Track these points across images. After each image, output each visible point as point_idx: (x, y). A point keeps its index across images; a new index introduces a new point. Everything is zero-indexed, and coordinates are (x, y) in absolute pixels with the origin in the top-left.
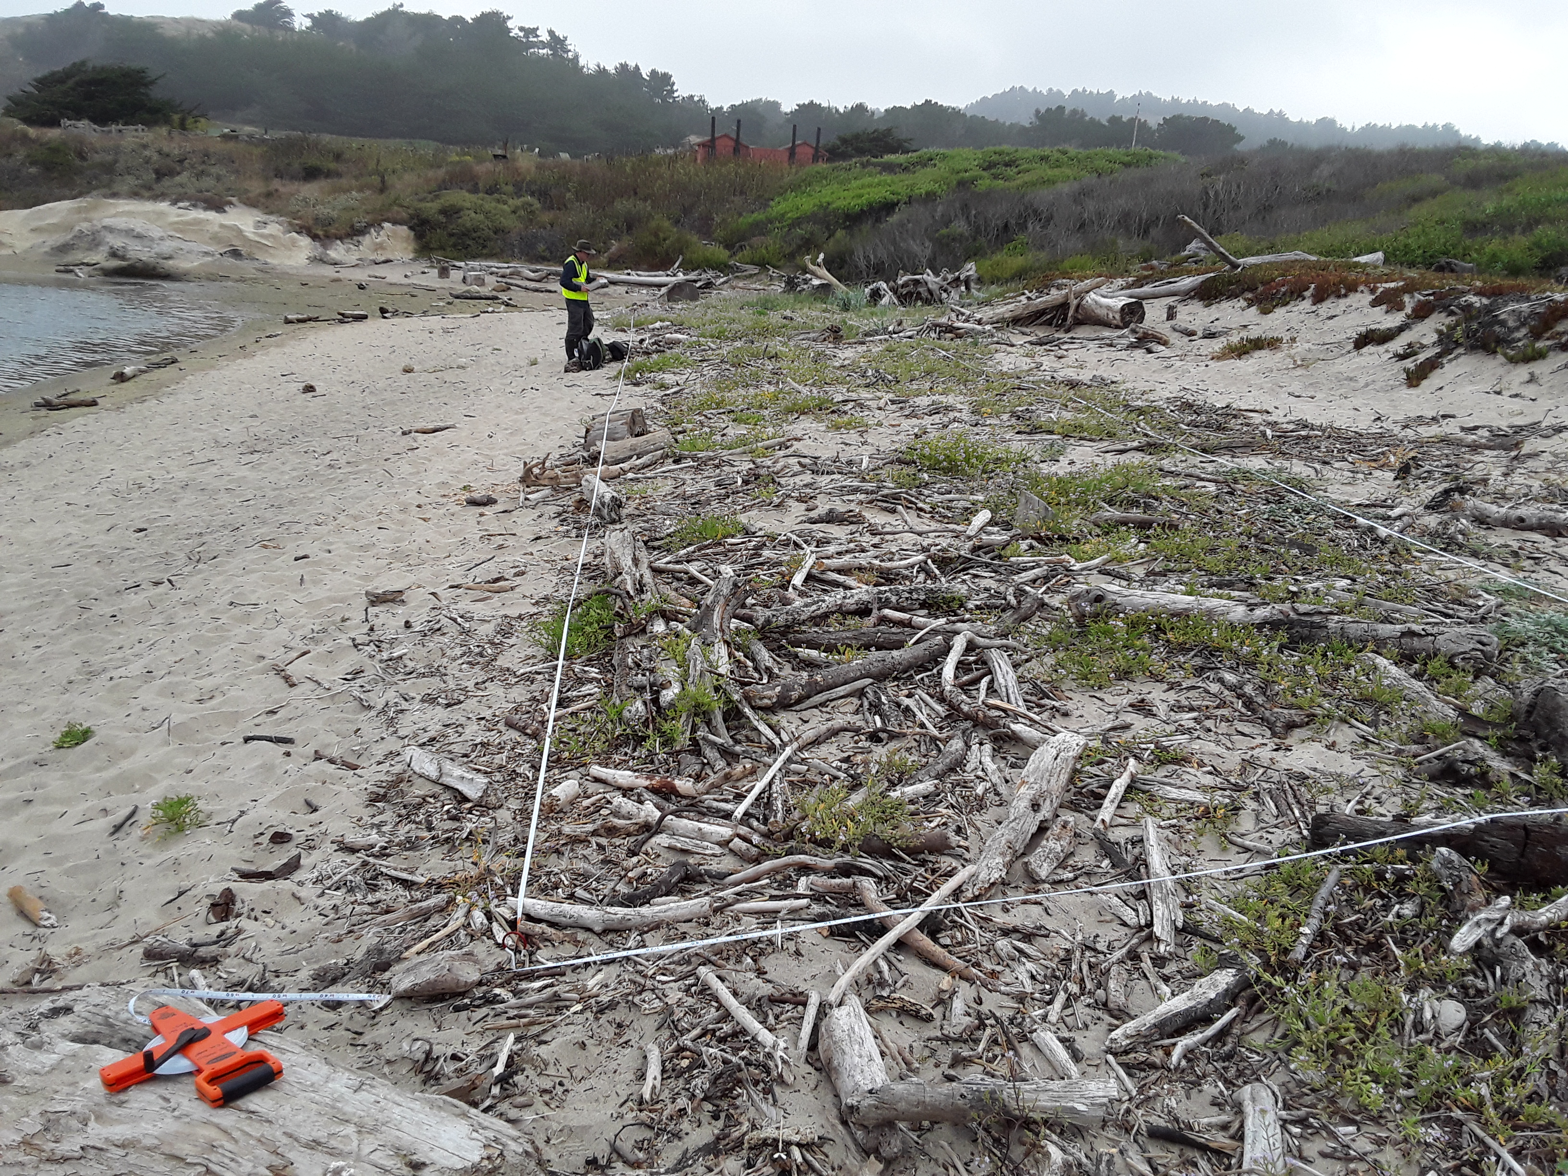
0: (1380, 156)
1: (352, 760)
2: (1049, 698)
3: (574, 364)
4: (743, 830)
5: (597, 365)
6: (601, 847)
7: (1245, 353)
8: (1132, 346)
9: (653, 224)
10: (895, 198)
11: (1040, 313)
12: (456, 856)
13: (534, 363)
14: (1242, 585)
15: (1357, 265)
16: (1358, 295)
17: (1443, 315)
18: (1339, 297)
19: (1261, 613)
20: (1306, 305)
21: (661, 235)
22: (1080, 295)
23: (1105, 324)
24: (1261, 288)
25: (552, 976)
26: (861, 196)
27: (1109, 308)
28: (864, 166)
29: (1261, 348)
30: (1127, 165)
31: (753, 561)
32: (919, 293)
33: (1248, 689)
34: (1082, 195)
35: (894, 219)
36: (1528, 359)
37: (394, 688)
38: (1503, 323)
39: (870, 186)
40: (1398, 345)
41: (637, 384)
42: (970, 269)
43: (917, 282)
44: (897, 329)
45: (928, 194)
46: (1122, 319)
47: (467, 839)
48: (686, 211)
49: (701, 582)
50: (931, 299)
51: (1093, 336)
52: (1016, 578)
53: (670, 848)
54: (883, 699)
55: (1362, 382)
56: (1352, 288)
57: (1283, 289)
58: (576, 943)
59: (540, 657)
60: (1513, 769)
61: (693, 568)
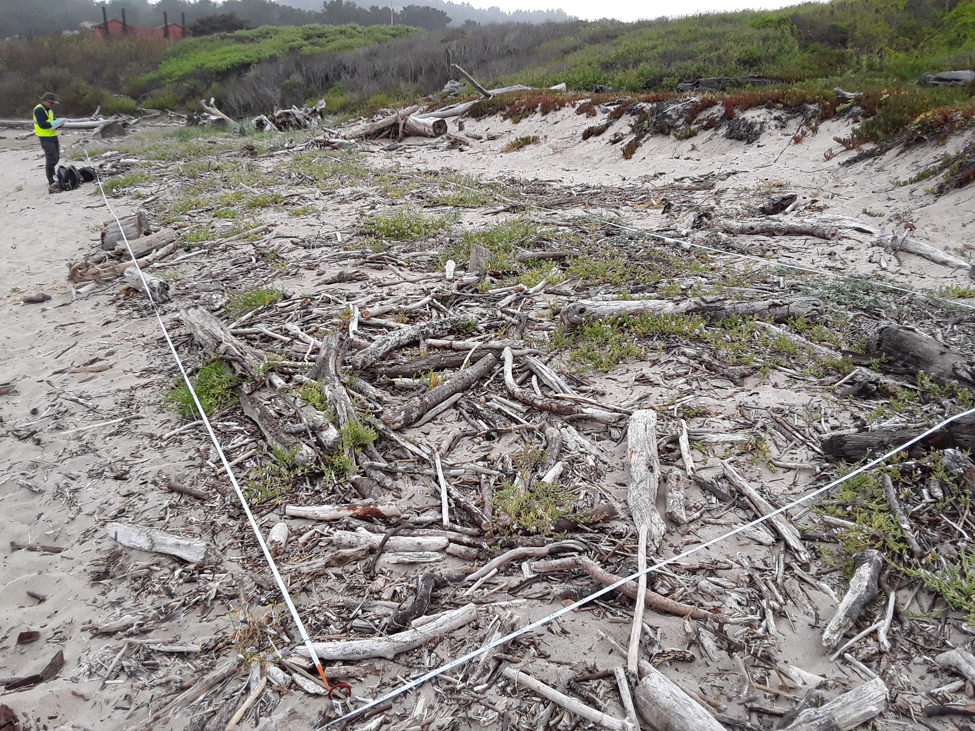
0: (538, 27)
1: (50, 544)
2: (583, 384)
3: (56, 187)
4: (453, 535)
5: (75, 185)
6: (339, 577)
7: (522, 147)
8: (449, 148)
9: (74, 84)
10: (249, 60)
11: (382, 130)
12: (211, 616)
13: (20, 189)
14: (651, 289)
15: (556, 91)
16: (566, 108)
17: (629, 115)
18: (556, 110)
19: (683, 306)
20: (538, 116)
21: (81, 92)
22: (405, 117)
23: (424, 135)
24: (508, 109)
25: (381, 712)
26: (224, 59)
27: (425, 125)
28: (223, 38)
29: (529, 143)
30: (394, 36)
31: (307, 318)
32: (290, 122)
33: (706, 357)
34: (372, 55)
35: (251, 73)
36: (688, 137)
37: (55, 471)
38: (669, 117)
39: (229, 52)
40: (609, 134)
41: (117, 197)
42: (322, 104)
43: (288, 114)
44: (291, 145)
45: (271, 57)
46: (435, 131)
47: (216, 598)
48: (97, 74)
49: (275, 339)
50: (299, 125)
51: (422, 143)
52: (499, 304)
53: (398, 563)
54: (478, 406)
55: (596, 160)
56: (562, 105)
57: (523, 108)
58: (377, 672)
59: (175, 421)
60: (901, 383)
61: (263, 328)
